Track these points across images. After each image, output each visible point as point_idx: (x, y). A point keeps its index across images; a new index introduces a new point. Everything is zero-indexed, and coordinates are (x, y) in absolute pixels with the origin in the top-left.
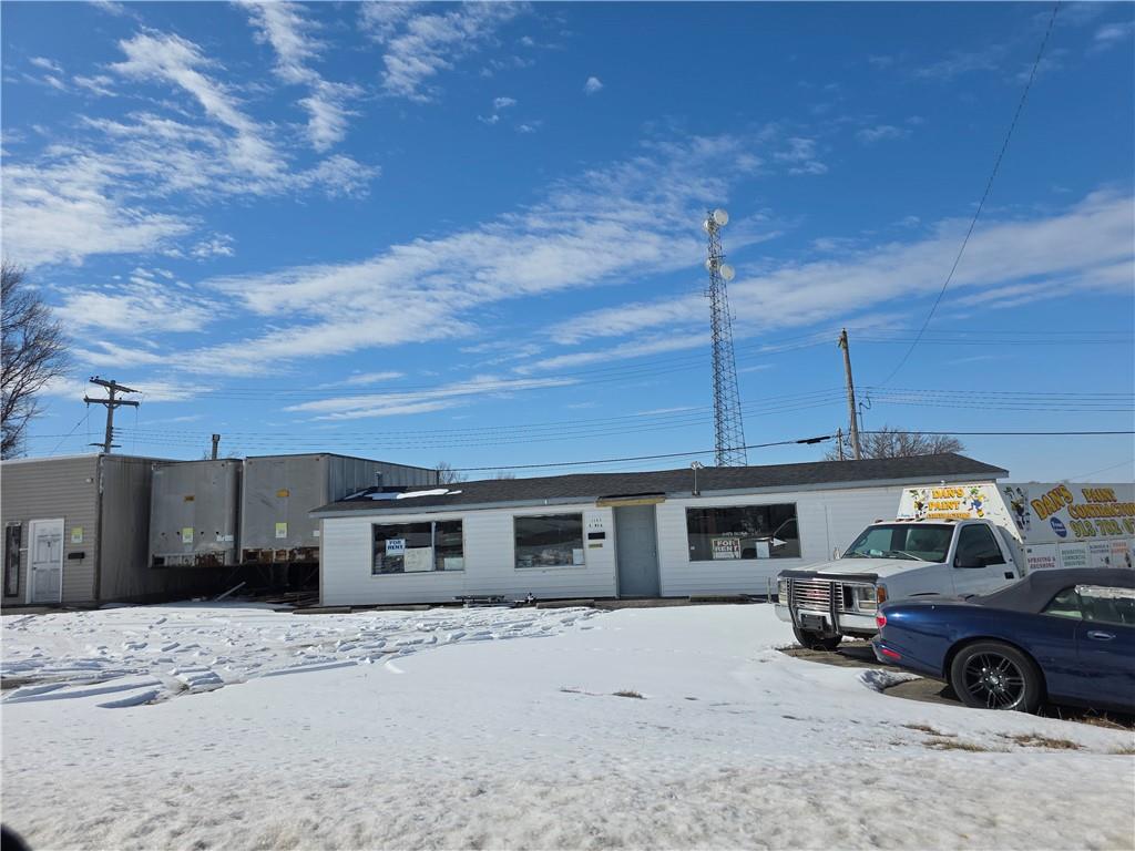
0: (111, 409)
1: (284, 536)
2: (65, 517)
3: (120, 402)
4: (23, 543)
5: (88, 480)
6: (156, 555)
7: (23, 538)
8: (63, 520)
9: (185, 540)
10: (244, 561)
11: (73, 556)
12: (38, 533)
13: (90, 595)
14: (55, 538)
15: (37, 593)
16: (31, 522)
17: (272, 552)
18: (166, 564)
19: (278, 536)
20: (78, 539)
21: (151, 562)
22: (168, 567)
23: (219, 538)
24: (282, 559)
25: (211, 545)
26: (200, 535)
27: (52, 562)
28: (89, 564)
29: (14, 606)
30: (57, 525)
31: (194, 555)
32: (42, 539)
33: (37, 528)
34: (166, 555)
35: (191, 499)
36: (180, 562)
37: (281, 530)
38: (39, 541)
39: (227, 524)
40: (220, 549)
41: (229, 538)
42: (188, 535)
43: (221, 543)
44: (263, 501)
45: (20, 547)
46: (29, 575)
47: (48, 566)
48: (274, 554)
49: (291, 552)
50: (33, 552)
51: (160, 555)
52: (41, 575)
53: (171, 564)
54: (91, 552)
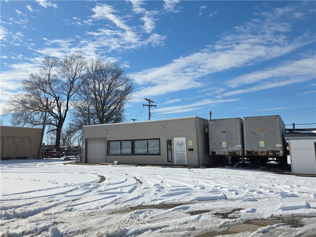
0: (149, 107)
1: (264, 146)
2: (185, 137)
3: (152, 106)
4: (172, 145)
5: (193, 125)
6: (213, 151)
7: (172, 143)
8: (185, 138)
9: (223, 146)
10: (247, 154)
11: (190, 150)
12: (176, 142)
13: (197, 163)
14: (182, 143)
15: (177, 161)
16: (174, 138)
17: (259, 152)
18: (217, 154)
19: (261, 146)
20: (191, 144)
21: (211, 153)
22: (217, 155)
23: (237, 146)
24: (263, 154)
25: (234, 148)
26: (229, 145)
27: (182, 151)
28: (195, 153)
29: (171, 165)
30: (183, 139)
31: (227, 151)
32: (178, 144)
33: (176, 140)
34: (216, 151)
35: (224, 132)
36: (222, 153)
37: (262, 144)
38: (177, 145)
39: (239, 141)
40: (238, 150)
41: (240, 146)
42: (224, 144)
43: (237, 147)
44: (253, 133)
45: (171, 146)
46: (175, 155)
47: (181, 153)
48: (260, 152)
49: (267, 152)
50: (176, 148)
51: (214, 151)
52: (178, 155)
53: (218, 154)
54: (195, 148)
